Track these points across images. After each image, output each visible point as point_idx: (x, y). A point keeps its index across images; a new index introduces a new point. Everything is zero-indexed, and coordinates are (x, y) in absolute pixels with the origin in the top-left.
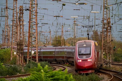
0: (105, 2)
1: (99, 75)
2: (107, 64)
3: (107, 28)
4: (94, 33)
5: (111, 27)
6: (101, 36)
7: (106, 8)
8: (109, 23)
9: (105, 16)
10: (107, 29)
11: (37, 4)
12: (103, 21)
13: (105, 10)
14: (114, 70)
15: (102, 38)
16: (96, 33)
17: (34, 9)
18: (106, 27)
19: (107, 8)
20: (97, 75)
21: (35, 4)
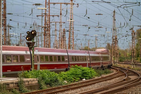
0: (114, 26)
1: (110, 70)
2: (115, 63)
3: (115, 41)
4: (108, 45)
5: (117, 41)
6: (112, 46)
8: (116, 39)
9: (114, 34)
10: (115, 42)
11: (73, 28)
12: (113, 37)
13: (114, 31)
14: (119, 67)
15: (112, 48)
16: (109, 44)
17: (72, 31)
18: (114, 41)
19: (115, 30)
20: (109, 70)
21: (72, 28)
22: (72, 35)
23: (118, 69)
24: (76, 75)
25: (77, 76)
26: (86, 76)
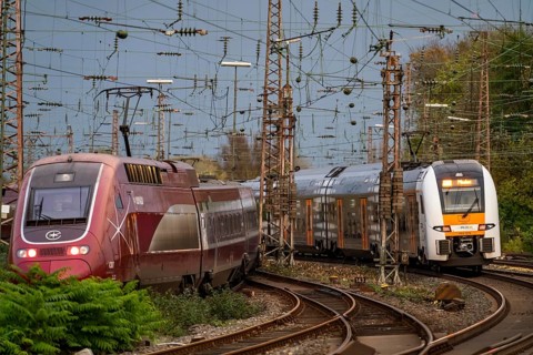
0: (274, 28)
1: (249, 295)
2: (276, 255)
3: (280, 121)
4: (231, 141)
5: (293, 119)
6: (257, 150)
7: (275, 49)
8: (286, 104)
9: (273, 77)
10: (278, 125)
11: (22, 32)
12: (266, 95)
13: (275, 56)
14: (302, 277)
15: (259, 159)
16: (237, 140)
17: (12, 50)
18: (275, 118)
19: (279, 51)
20: (242, 297)
21: (13, 31)
22: (13, 78)
23: (293, 289)
24: (34, 326)
25: (40, 331)
26: (99, 335)
